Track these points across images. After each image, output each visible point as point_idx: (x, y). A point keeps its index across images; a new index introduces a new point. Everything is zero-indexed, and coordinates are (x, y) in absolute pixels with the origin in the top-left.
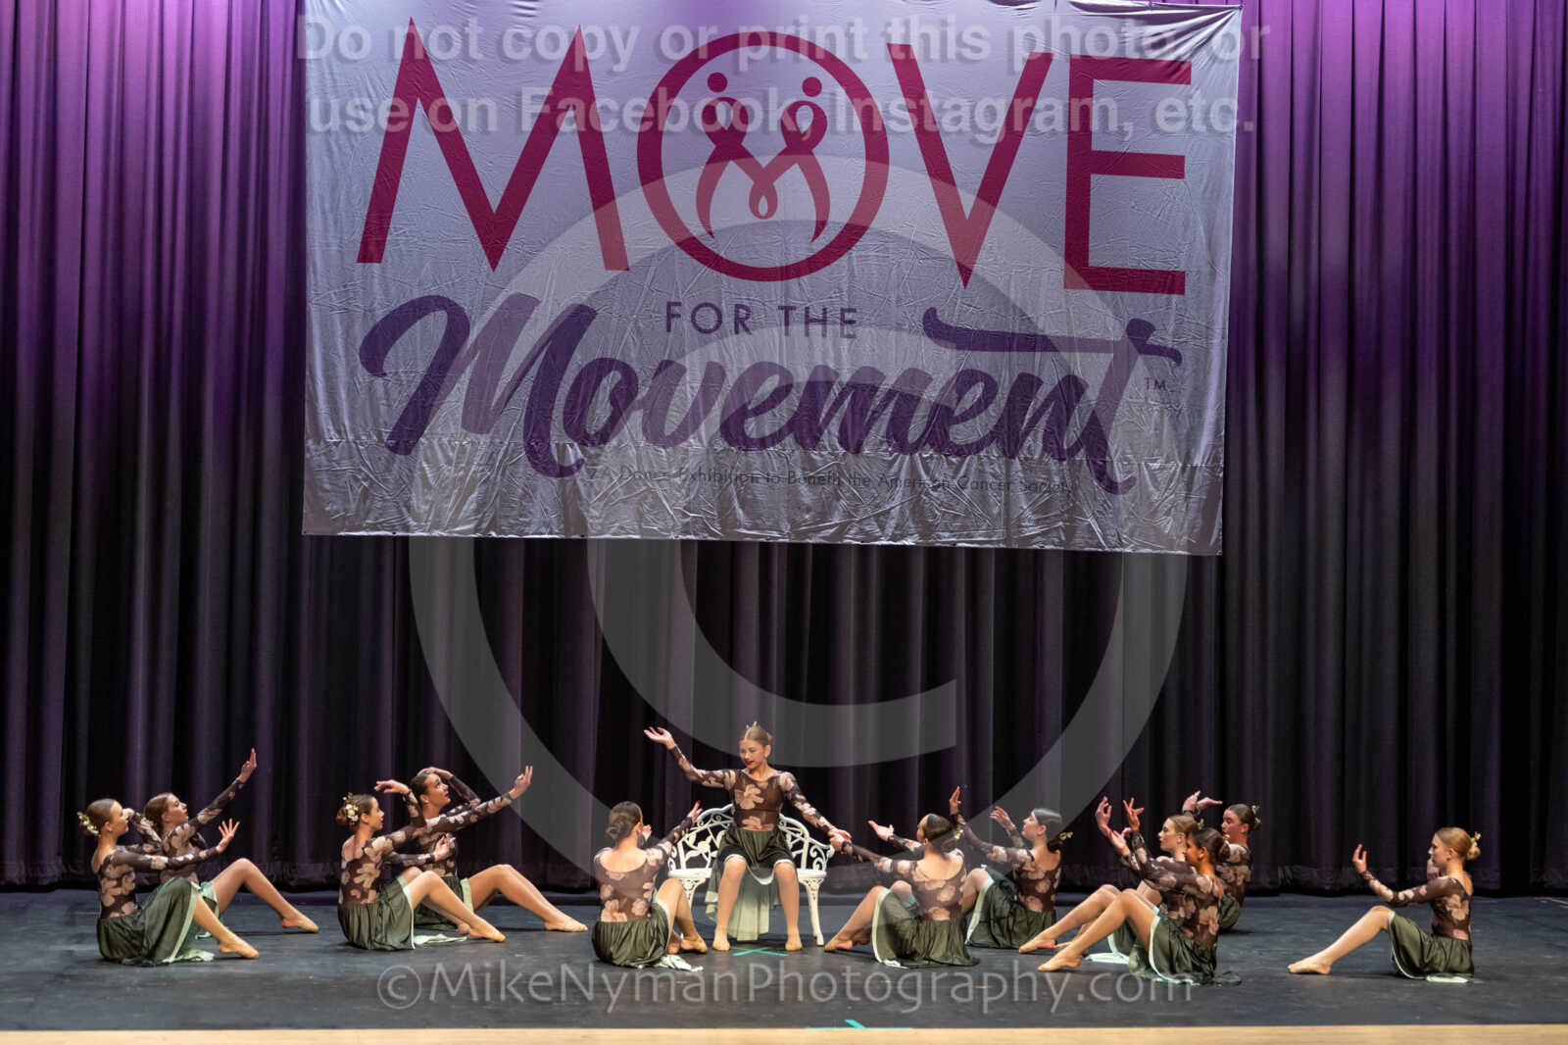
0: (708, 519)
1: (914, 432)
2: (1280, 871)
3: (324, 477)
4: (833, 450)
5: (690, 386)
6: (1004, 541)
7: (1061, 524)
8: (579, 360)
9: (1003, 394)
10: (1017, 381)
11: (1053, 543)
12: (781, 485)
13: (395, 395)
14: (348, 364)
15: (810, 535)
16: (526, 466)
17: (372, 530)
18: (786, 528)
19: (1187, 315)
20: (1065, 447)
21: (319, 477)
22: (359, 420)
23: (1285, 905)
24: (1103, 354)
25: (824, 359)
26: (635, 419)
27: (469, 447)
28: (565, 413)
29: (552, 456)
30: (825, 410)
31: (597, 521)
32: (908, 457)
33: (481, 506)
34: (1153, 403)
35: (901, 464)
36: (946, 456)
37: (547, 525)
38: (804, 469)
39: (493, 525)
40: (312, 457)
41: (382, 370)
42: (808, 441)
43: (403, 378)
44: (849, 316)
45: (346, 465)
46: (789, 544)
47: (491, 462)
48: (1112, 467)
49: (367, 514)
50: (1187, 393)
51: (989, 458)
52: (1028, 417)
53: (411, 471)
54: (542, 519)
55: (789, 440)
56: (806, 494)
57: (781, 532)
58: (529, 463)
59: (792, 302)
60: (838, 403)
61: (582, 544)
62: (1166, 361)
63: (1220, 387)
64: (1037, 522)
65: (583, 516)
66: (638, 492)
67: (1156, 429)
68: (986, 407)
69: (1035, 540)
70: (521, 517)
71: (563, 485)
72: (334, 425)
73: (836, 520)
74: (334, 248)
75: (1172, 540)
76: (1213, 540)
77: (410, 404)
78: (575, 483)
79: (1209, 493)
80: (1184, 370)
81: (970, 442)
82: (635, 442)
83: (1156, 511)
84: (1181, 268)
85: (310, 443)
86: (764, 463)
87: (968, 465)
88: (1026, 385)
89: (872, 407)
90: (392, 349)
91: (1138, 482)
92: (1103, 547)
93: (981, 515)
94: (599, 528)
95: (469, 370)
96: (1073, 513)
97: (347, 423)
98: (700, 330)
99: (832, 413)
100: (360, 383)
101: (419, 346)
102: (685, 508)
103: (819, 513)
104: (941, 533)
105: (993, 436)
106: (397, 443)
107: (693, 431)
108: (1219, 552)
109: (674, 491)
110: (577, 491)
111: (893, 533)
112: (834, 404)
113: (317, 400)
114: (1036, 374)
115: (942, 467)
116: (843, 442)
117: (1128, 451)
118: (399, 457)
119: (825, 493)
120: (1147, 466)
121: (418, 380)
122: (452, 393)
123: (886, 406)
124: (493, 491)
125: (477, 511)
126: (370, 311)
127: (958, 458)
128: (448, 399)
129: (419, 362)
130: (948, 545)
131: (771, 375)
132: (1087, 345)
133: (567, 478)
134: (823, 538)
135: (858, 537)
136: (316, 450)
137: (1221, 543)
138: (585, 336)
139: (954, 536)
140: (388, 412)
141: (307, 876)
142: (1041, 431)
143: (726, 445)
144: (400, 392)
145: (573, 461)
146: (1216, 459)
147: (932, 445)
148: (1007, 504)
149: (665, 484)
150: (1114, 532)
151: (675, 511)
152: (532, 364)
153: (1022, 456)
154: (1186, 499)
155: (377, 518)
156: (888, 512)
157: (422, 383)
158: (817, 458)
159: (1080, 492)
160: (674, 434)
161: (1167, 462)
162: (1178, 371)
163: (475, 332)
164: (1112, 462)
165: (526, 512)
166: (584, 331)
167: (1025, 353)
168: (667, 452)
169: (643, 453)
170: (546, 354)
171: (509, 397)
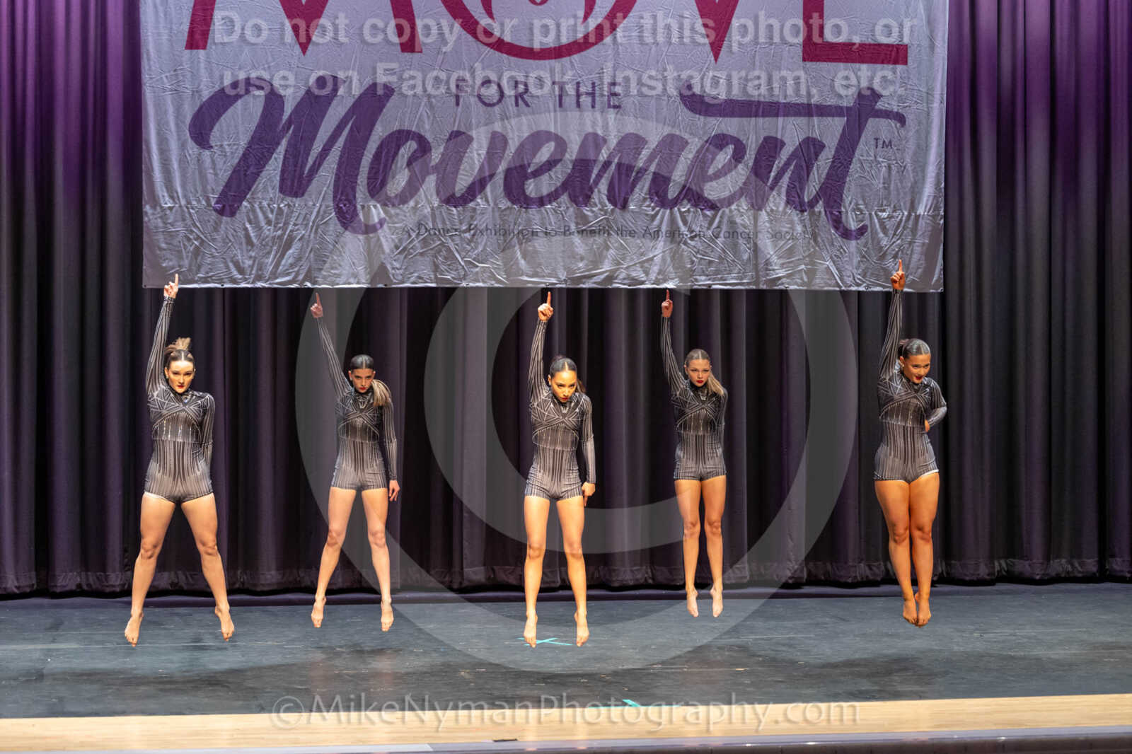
0: (494, 268)
1: (672, 192)
2: (996, 564)
3: (161, 237)
4: (603, 207)
5: (477, 154)
6: (757, 282)
7: (803, 267)
8: (380, 132)
9: (749, 154)
10: (762, 143)
11: (797, 284)
12: (558, 237)
13: (220, 165)
14: (179, 139)
15: (584, 280)
16: (336, 225)
17: (205, 280)
18: (563, 275)
19: (910, 83)
20: (806, 200)
21: (156, 238)
22: (190, 187)
23: (1001, 593)
24: (837, 119)
25: (593, 127)
26: (431, 181)
27: (286, 209)
28: (369, 178)
29: (358, 216)
30: (595, 171)
31: (398, 272)
32: (668, 211)
33: (299, 259)
34: (881, 160)
35: (662, 218)
36: (702, 210)
37: (355, 276)
38: (577, 224)
39: (308, 277)
40: (149, 220)
41: (208, 142)
42: (581, 199)
43: (227, 150)
45: (180, 227)
46: (568, 290)
47: (305, 222)
48: (847, 217)
49: (198, 270)
50: (911, 153)
51: (739, 211)
52: (773, 174)
53: (235, 231)
54: (351, 271)
55: (564, 198)
56: (580, 246)
57: (558, 278)
58: (337, 222)
60: (606, 165)
61: (386, 292)
62: (893, 123)
63: (939, 145)
64: (782, 266)
65: (386, 268)
66: (433, 246)
67: (884, 183)
68: (736, 167)
69: (780, 282)
70: (332, 268)
71: (368, 241)
72: (168, 192)
73: (606, 267)
74: (166, 37)
76: (935, 279)
77: (234, 172)
78: (379, 239)
79: (932, 237)
80: (908, 132)
81: (722, 197)
82: (429, 203)
83: (885, 254)
85: (147, 208)
86: (543, 219)
87: (721, 217)
88: (771, 146)
89: (636, 169)
90: (217, 125)
91: (869, 230)
92: (839, 286)
93: (734, 261)
94: (400, 277)
95: (284, 143)
96: (814, 258)
97: (179, 190)
99: (601, 174)
100: (190, 155)
101: (240, 122)
102: (474, 259)
103: (592, 261)
104: (698, 277)
105: (742, 192)
106: (224, 206)
107: (480, 192)
108: (941, 290)
109: (465, 245)
110: (381, 246)
111: (657, 278)
112: (603, 166)
113: (152, 170)
114: (779, 137)
115: (699, 220)
116: (612, 199)
117: (861, 202)
118: (224, 218)
119: (597, 244)
120: (877, 216)
121: (241, 152)
122: (270, 162)
124: (308, 246)
125: (292, 266)
126: (197, 92)
127: (713, 212)
128: (267, 168)
129: (241, 137)
130: (705, 287)
131: (547, 142)
132: (822, 111)
133: (371, 235)
134: (595, 283)
135: (626, 281)
136: (153, 214)
137: (942, 281)
138: (385, 110)
139: (709, 280)
140: (216, 181)
142: (785, 186)
143: (509, 204)
144: (225, 162)
145: (376, 220)
146: (937, 208)
147: (689, 201)
148: (755, 251)
149: (457, 238)
150: (849, 273)
151: (466, 262)
152: (340, 136)
153: (768, 209)
154: (910, 243)
155: (207, 273)
156: (652, 259)
157: (245, 157)
158: (589, 213)
159: (819, 239)
160: (463, 195)
161: (894, 211)
162: (903, 132)
163: (288, 109)
164: (847, 212)
165: (337, 265)
166: (384, 106)
167: (770, 119)
168: (458, 211)
169: (437, 213)
170: (351, 128)
171: (320, 165)
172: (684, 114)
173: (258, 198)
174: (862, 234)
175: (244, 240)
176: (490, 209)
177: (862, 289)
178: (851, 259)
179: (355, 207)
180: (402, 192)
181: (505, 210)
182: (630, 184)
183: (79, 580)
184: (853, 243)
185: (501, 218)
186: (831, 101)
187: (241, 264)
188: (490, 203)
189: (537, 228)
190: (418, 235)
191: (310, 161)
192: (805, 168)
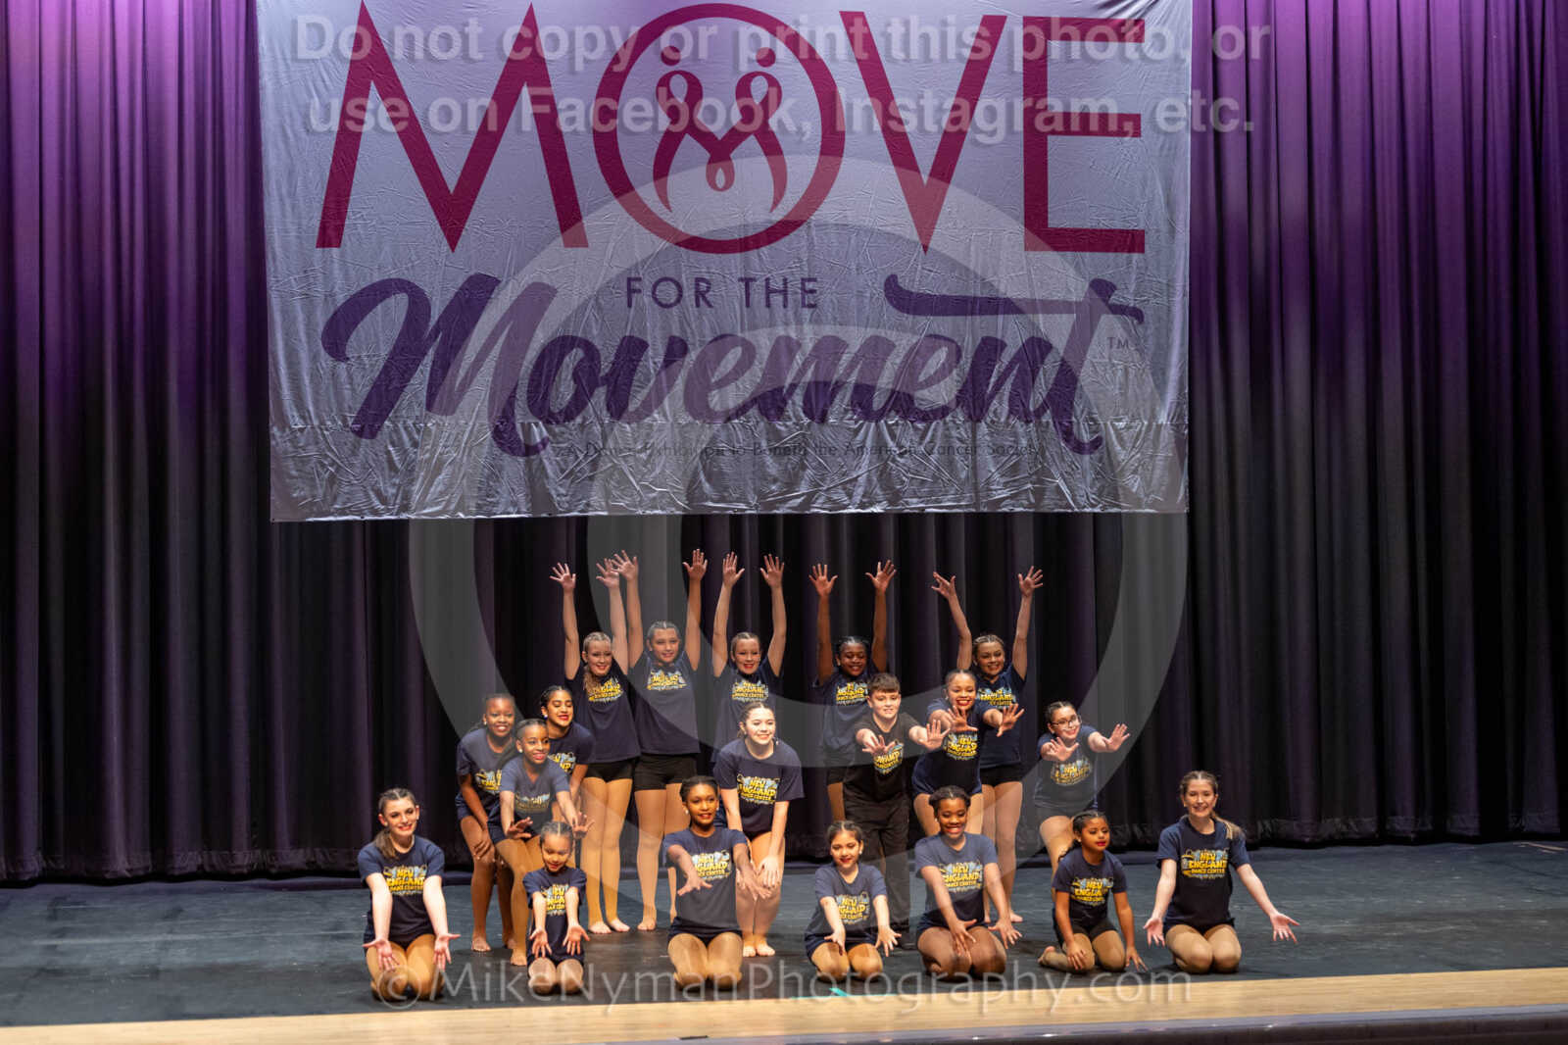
0: (674, 493)
1: (878, 402)
2: (1260, 828)
3: (291, 463)
4: (798, 420)
5: (652, 362)
6: (976, 505)
7: (1029, 485)
8: (541, 337)
9: (966, 357)
10: (980, 345)
11: (1022, 505)
12: (747, 457)
13: (358, 379)
14: (310, 350)
15: (777, 505)
16: (492, 446)
17: (342, 512)
18: (753, 500)
19: (1148, 274)
20: (1031, 409)
21: (285, 464)
22: (323, 404)
24: (1065, 316)
26: (600, 394)
27: (434, 428)
28: (529, 392)
29: (517, 435)
30: (789, 380)
31: (563, 498)
32: (873, 424)
33: (449, 486)
34: (1116, 361)
35: (867, 432)
36: (912, 422)
37: (515, 504)
38: (769, 440)
39: (460, 507)
40: (277, 444)
41: (344, 352)
42: (772, 412)
43: (366, 362)
44: (809, 286)
45: (312, 451)
46: (760, 516)
47: (456, 444)
48: (1079, 429)
49: (335, 499)
50: (1151, 352)
51: (954, 422)
52: (993, 380)
53: (376, 455)
54: (510, 498)
55: (753, 412)
56: (772, 466)
57: (748, 504)
58: (494, 444)
59: (752, 274)
60: (802, 372)
61: (551, 522)
62: (1128, 319)
63: (1182, 345)
64: (1006, 484)
65: (549, 494)
66: (605, 468)
67: (1121, 389)
68: (951, 372)
69: (1004, 503)
70: (488, 496)
71: (528, 464)
72: (298, 411)
73: (804, 489)
74: (294, 234)
75: (1139, 499)
76: (1180, 497)
77: (373, 388)
78: (541, 461)
80: (1146, 329)
81: (935, 407)
82: (600, 419)
83: (1123, 470)
84: (1141, 227)
85: (275, 430)
86: (729, 436)
87: (935, 430)
88: (990, 348)
90: (354, 333)
91: (1104, 442)
92: (1072, 508)
93: (949, 480)
94: (567, 505)
95: (431, 352)
96: (1041, 476)
97: (311, 409)
98: (661, 304)
99: (796, 383)
100: (323, 368)
101: (380, 330)
102: (651, 483)
103: (786, 484)
104: (909, 500)
105: (958, 401)
106: (363, 427)
107: (656, 407)
108: (1185, 510)
109: (641, 467)
110: (544, 468)
111: (861, 501)
112: (797, 374)
113: (278, 386)
114: (999, 337)
115: (909, 436)
116: (808, 412)
117: (1094, 410)
118: (364, 441)
119: (791, 463)
120: (1113, 426)
121: (381, 364)
122: (416, 375)
123: (849, 375)
124: (460, 472)
125: (441, 494)
126: (331, 296)
127: (924, 424)
128: (412, 381)
129: (382, 346)
130: (917, 511)
131: (733, 347)
132: (1050, 307)
133: (532, 457)
134: (790, 508)
135: (826, 506)
136: (282, 437)
137: (1187, 501)
138: (546, 314)
139: (922, 502)
140: (353, 398)
141: (289, 863)
142: (1007, 394)
143: (690, 418)
144: (363, 376)
145: (538, 440)
146: (1180, 416)
147: (897, 412)
148: (975, 468)
149: (629, 459)
150: (1082, 493)
151: (642, 486)
152: (495, 343)
153: (988, 420)
154: (1152, 457)
155: (345, 503)
156: (856, 479)
157: (385, 367)
158: (783, 428)
159: (1047, 454)
160: (637, 410)
161: (1133, 419)
162: (1140, 329)
163: (436, 313)
164: (1079, 423)
165: (492, 492)
166: (545, 309)
167: (988, 317)
168: (632, 428)
169: (607, 430)
170: (508, 336)
171: (473, 377)
172: (891, 313)
173: (402, 416)
174: (1097, 447)
175: (386, 465)
176: (669, 426)
177: (1097, 510)
178: (1085, 478)
179: (514, 425)
180: (568, 407)
181: (687, 425)
182: (828, 393)
183: (200, 860)
184: (1087, 458)
185: (681, 435)
186: (1058, 296)
187: (385, 494)
188: (668, 419)
189: (722, 445)
190: (586, 456)
191: (462, 373)
192: (1030, 373)
